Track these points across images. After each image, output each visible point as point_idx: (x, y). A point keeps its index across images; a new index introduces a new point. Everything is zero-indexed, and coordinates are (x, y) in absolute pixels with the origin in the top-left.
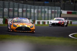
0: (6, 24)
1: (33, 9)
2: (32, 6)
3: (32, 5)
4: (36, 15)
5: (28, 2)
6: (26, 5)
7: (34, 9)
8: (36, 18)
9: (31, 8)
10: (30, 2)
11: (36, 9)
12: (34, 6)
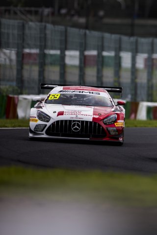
0: (7, 117)
1: (127, 50)
2: (125, 39)
3: (126, 34)
4: (143, 79)
5: (107, 20)
6: (96, 34)
7: (135, 52)
8: (142, 92)
9: (119, 49)
10: (118, 21)
11: (143, 52)
12: (133, 39)
